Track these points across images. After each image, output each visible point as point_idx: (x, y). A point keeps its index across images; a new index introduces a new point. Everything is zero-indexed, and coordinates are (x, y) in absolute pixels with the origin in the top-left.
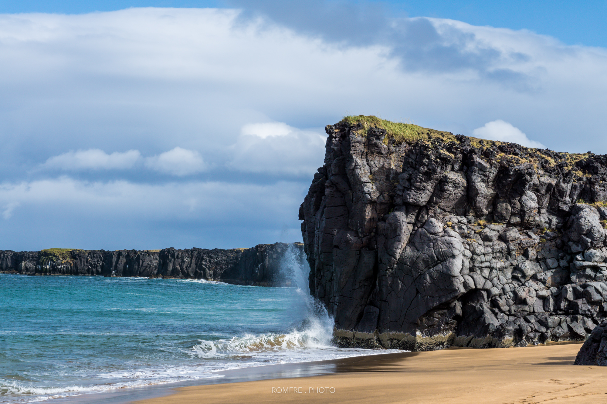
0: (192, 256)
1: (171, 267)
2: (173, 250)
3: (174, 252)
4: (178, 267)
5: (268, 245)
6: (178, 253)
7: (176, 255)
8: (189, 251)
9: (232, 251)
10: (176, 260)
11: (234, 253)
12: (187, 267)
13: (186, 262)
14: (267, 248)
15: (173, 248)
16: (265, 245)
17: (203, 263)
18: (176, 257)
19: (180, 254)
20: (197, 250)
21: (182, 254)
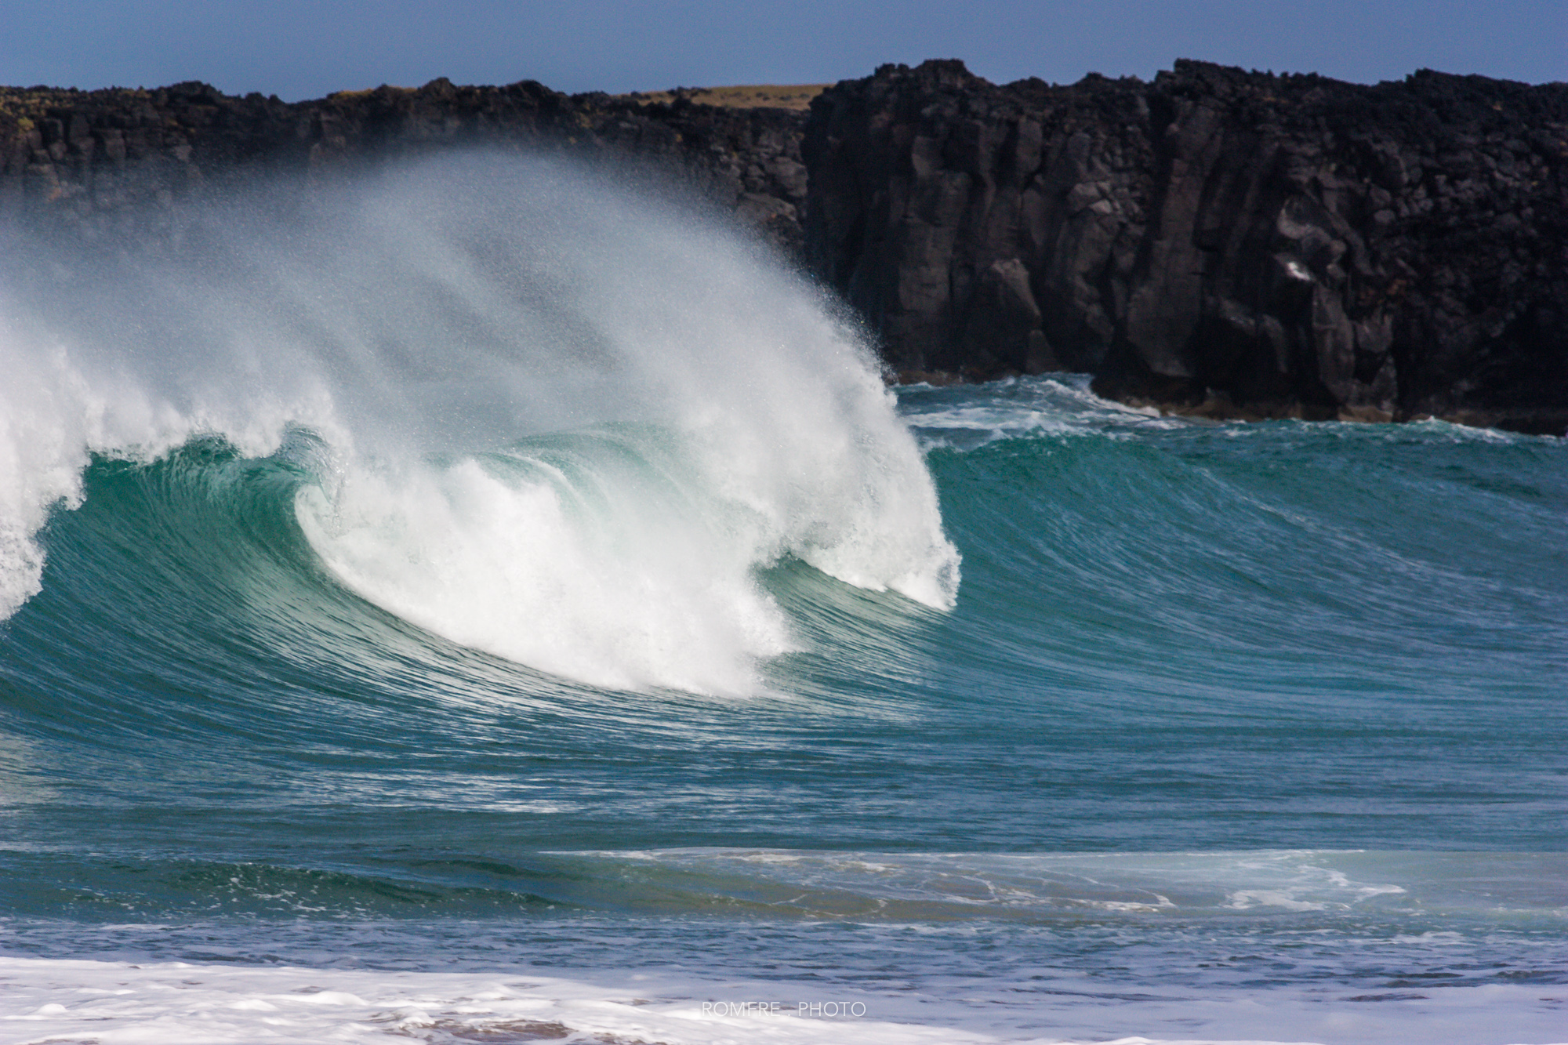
0: (1166, 150)
1: (938, 272)
2: (951, 91)
3: (963, 108)
4: (1014, 272)
6: (1013, 125)
7: (988, 139)
8: (1131, 105)
10: (990, 197)
12: (1103, 274)
13: (1100, 217)
15: (956, 67)
17: (1287, 227)
18: (985, 166)
19: (1031, 129)
20: (1223, 88)
21: (1050, 127)
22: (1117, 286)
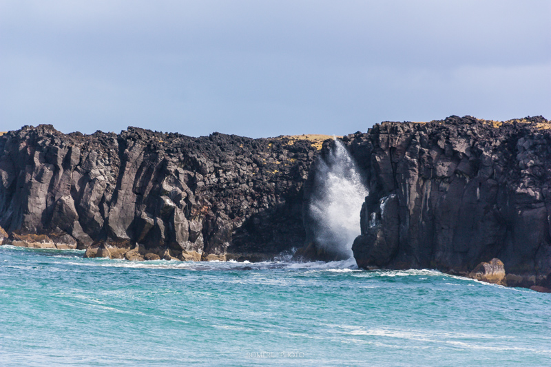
0: (124, 159)
1: (42, 200)
2: (48, 135)
3: (53, 142)
4: (69, 200)
5: (419, 127)
6: (70, 148)
7: (61, 153)
8: (112, 142)
9: (278, 145)
10: (61, 173)
11: (286, 152)
12: (101, 202)
13: (99, 182)
14: (414, 137)
15: (50, 127)
16: (407, 124)
17: (166, 186)
18: (60, 163)
19: (76, 150)
20: (144, 137)
21: (83, 149)
22: (105, 206)
